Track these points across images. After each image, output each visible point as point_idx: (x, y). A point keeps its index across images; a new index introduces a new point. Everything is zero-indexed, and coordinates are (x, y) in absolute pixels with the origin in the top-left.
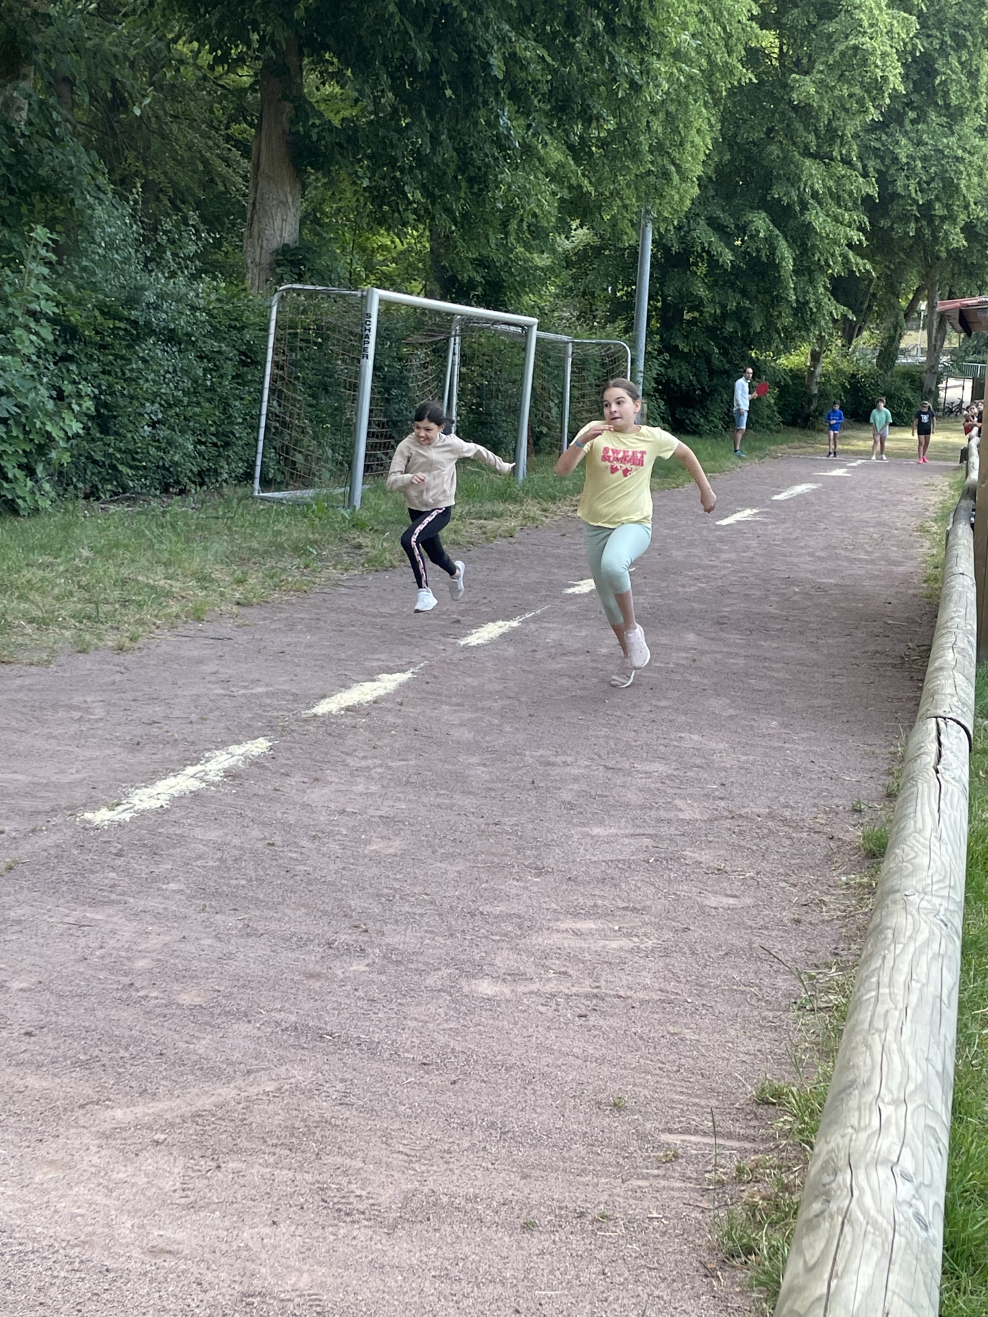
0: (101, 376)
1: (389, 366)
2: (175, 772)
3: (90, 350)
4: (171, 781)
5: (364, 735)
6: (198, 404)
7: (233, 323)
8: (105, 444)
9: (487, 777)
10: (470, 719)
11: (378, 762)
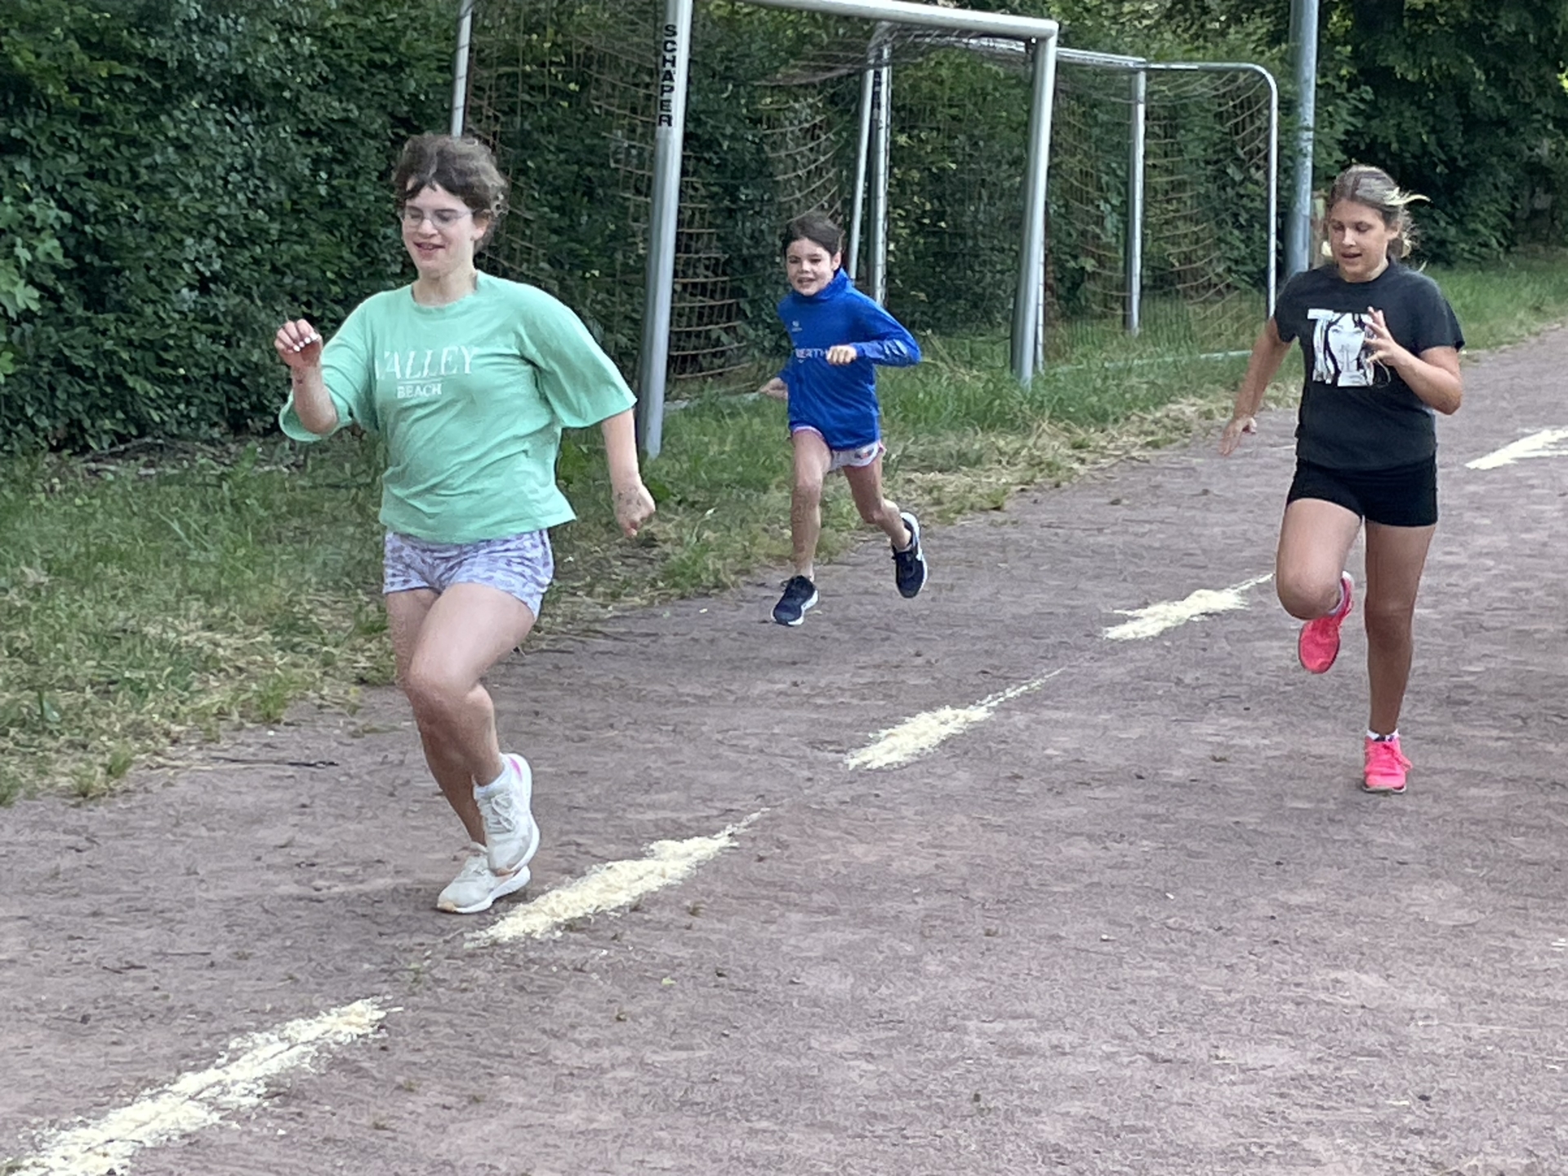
0: (85, 183)
1: (732, 137)
2: (155, 1086)
3: (58, 127)
4: (144, 1109)
5: (600, 986)
6: (303, 235)
7: (376, 57)
8: (95, 331)
9: (871, 1086)
10: (851, 946)
11: (622, 1053)
